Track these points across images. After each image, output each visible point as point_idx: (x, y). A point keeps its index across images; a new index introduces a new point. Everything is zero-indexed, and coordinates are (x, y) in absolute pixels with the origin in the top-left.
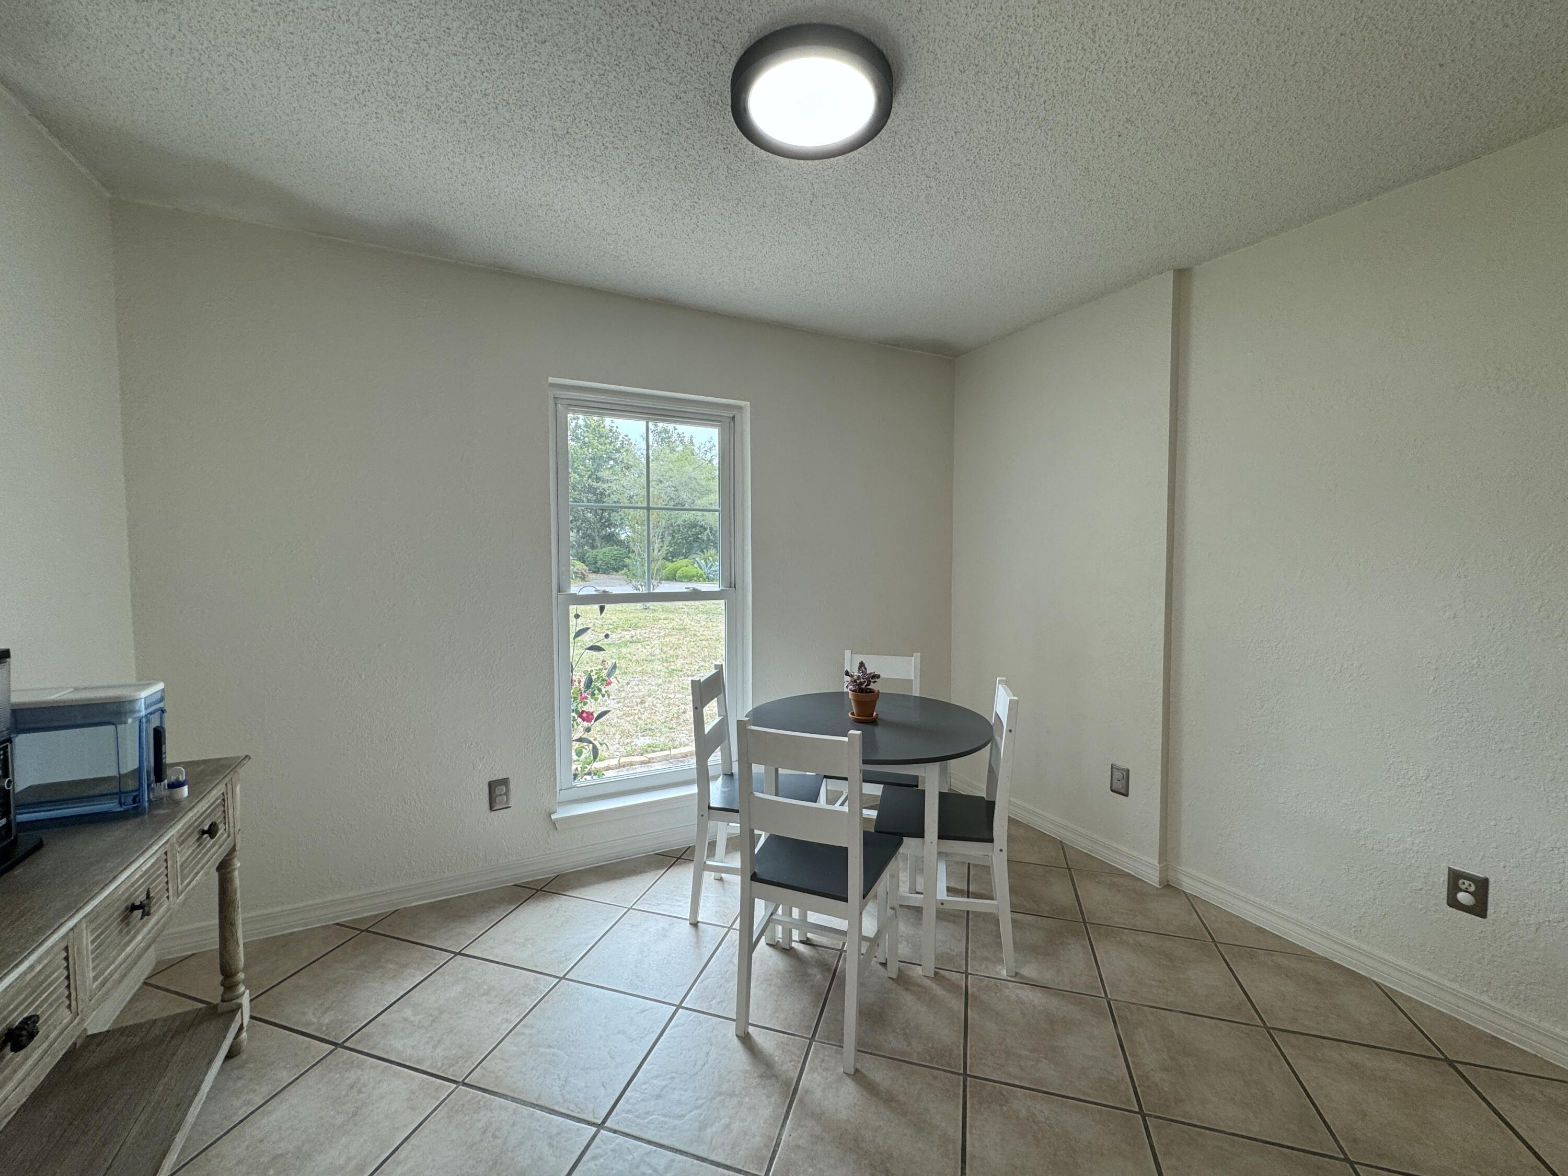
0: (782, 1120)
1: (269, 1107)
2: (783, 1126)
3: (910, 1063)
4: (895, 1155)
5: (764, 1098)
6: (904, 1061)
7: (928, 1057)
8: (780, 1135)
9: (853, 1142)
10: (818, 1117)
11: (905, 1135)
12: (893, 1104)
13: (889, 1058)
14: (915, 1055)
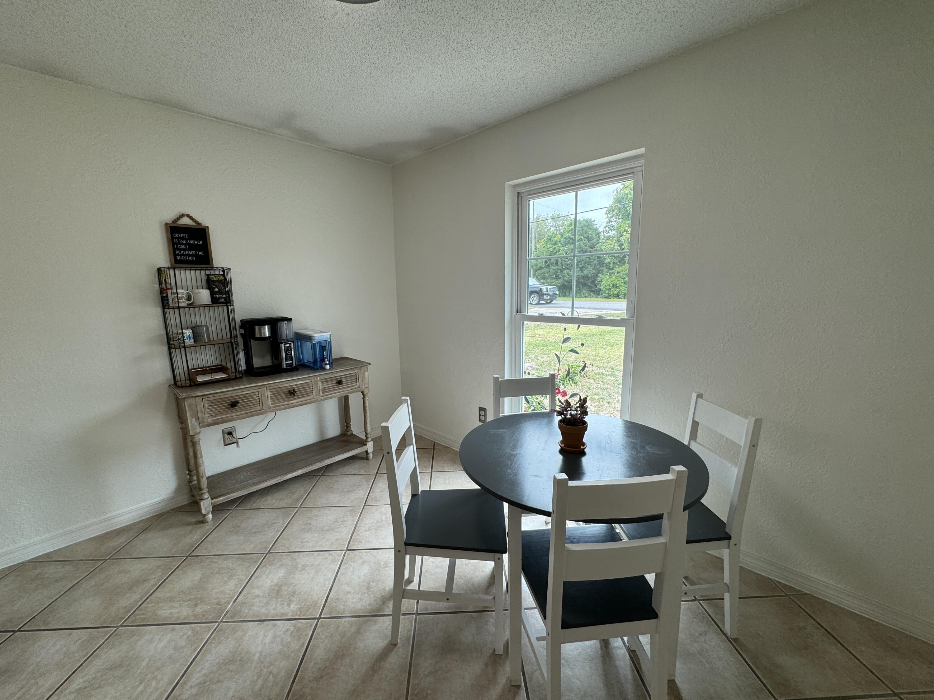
0: (355, 615)
1: (349, 476)
2: (351, 617)
3: (409, 679)
4: (332, 681)
5: (368, 602)
6: (409, 674)
7: (416, 692)
8: (346, 617)
9: (341, 654)
10: (358, 632)
11: (347, 684)
12: (371, 672)
13: (410, 664)
14: (417, 682)
